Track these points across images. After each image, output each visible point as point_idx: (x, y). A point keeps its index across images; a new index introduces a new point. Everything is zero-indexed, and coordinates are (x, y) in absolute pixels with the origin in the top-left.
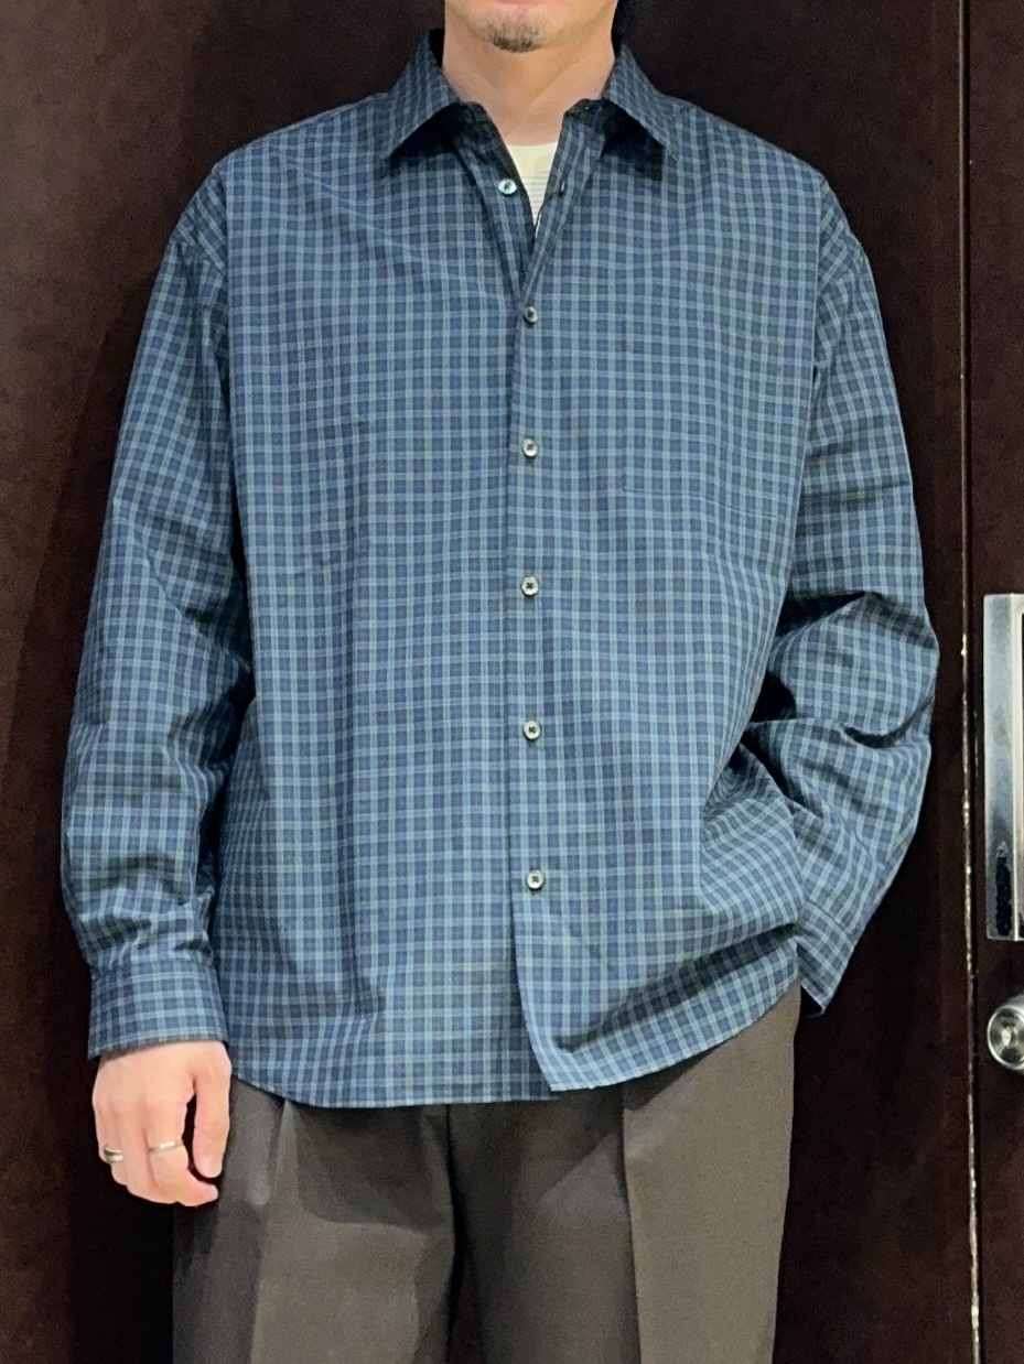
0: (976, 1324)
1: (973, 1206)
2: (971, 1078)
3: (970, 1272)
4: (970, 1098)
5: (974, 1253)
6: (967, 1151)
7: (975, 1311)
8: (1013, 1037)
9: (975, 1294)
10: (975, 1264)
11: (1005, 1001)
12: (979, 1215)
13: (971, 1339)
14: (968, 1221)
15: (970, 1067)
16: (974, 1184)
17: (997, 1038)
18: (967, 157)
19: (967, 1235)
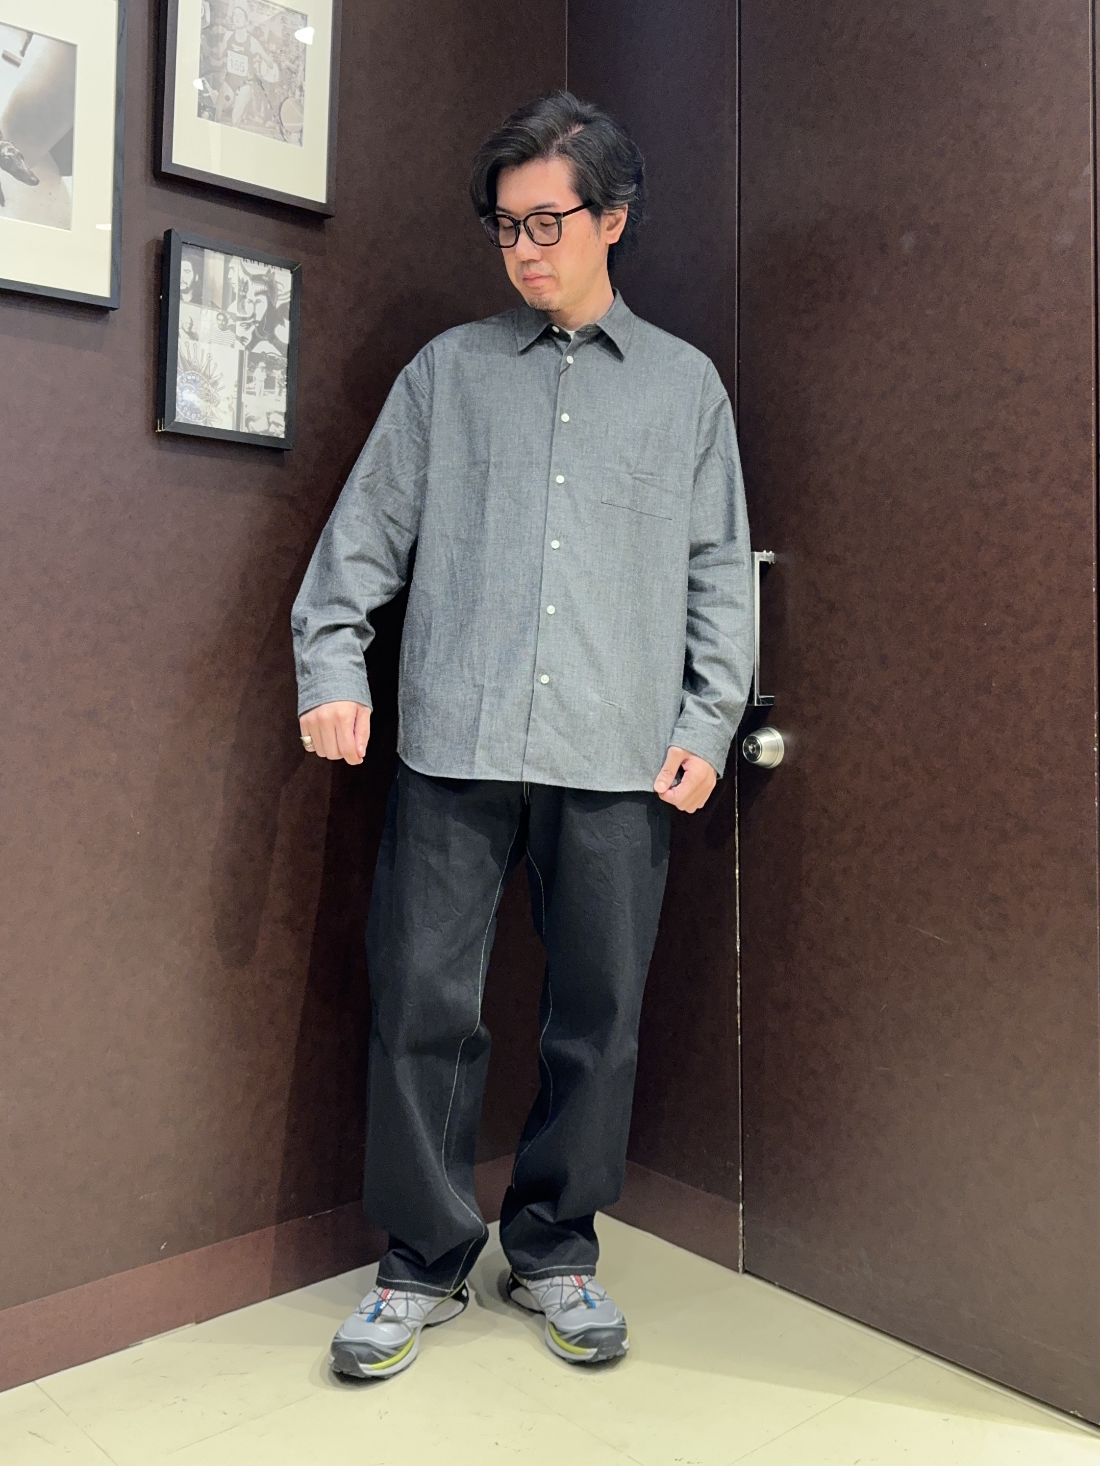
0: (737, 877)
1: (737, 825)
2: (737, 768)
3: (735, 854)
4: (736, 777)
5: (737, 846)
6: (735, 801)
7: (737, 871)
8: (753, 750)
9: (737, 864)
10: (737, 850)
11: (750, 733)
12: (739, 829)
13: (736, 884)
14: (734, 831)
15: (736, 764)
16: (737, 815)
17: (746, 749)
18: (738, 359)
19: (734, 838)
